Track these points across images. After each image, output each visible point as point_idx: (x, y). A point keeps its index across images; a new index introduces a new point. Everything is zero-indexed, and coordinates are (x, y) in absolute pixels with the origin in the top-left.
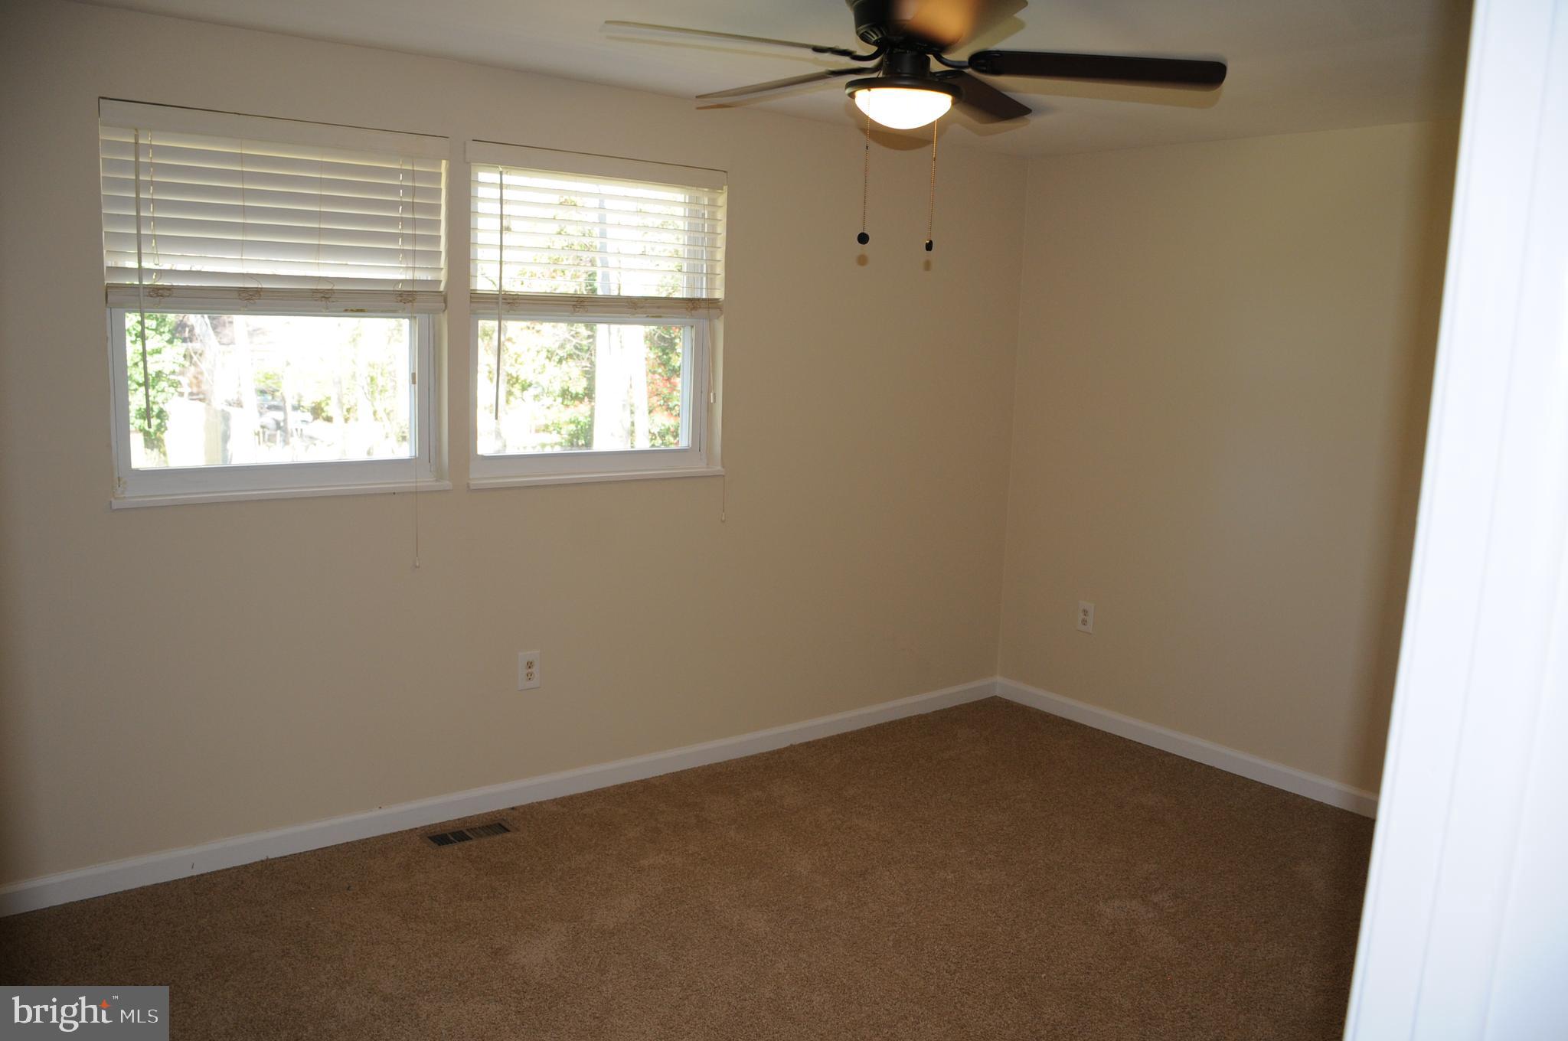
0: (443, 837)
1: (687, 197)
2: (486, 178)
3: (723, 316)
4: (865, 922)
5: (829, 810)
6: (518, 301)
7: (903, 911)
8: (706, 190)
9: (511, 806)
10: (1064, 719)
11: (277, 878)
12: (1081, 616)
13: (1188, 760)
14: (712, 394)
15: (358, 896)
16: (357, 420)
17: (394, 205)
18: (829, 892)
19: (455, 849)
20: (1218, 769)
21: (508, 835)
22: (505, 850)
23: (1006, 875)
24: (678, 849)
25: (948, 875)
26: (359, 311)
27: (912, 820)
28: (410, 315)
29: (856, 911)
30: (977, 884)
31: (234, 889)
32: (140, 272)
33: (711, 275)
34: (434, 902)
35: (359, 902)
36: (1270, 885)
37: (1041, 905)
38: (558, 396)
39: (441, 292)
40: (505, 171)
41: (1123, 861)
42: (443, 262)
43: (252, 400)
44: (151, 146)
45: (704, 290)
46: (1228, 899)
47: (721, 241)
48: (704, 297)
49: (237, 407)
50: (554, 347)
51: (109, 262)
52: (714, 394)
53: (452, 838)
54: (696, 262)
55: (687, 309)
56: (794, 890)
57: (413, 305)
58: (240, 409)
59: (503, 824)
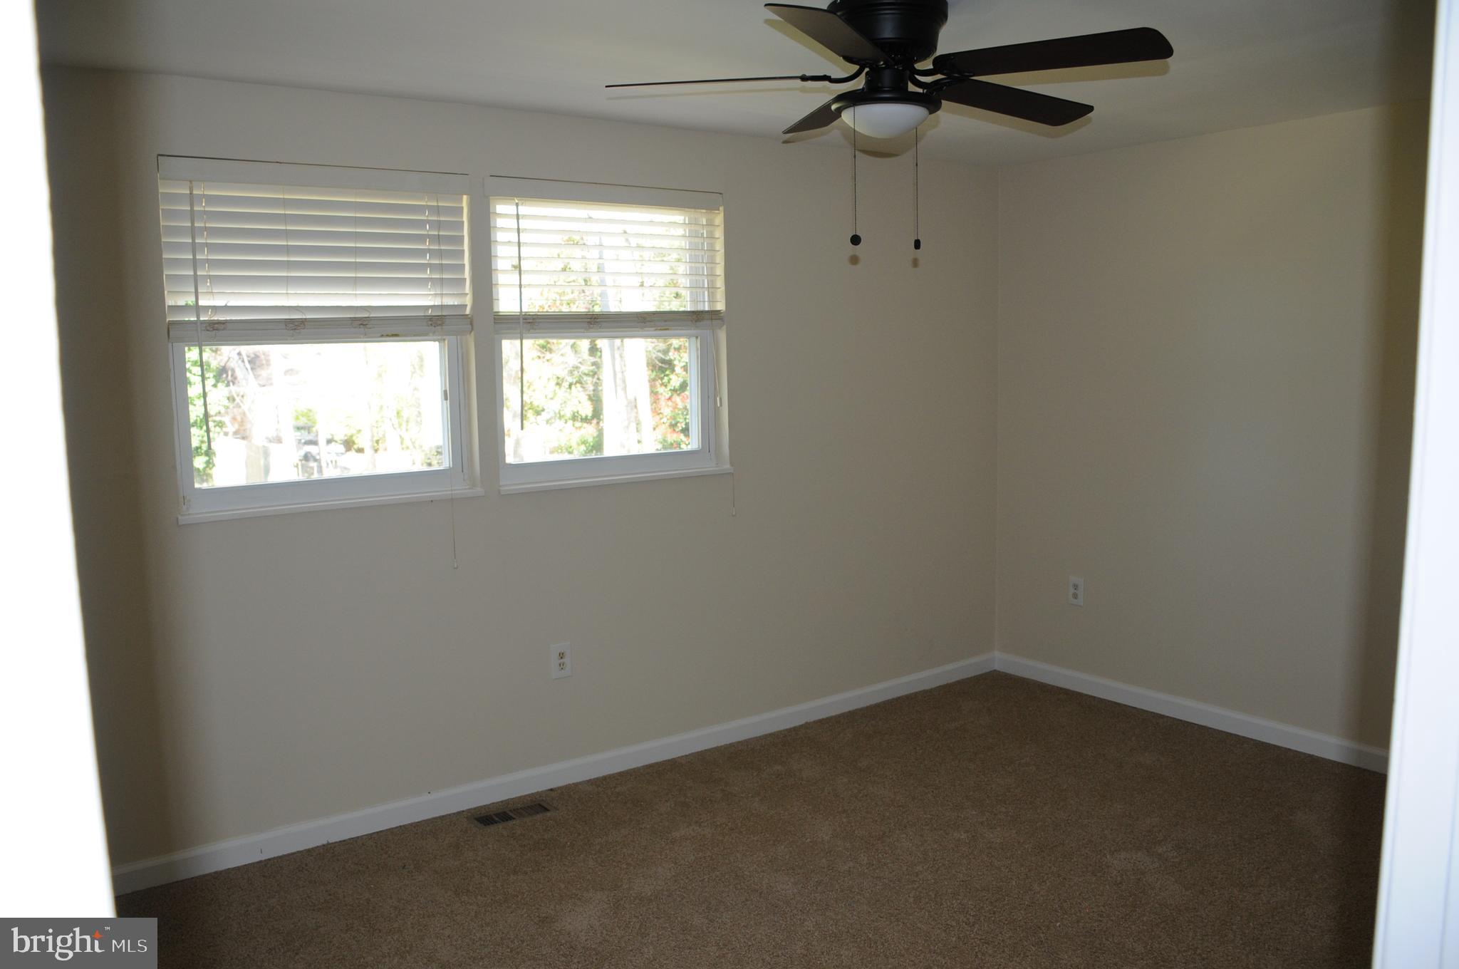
0: (488, 817)
1: (687, 219)
2: (504, 211)
3: (725, 327)
4: (887, 881)
5: (845, 780)
6: (537, 320)
7: (921, 869)
8: (704, 211)
9: (550, 788)
10: (1061, 689)
11: (338, 860)
12: (1072, 591)
13: (1181, 721)
14: (718, 399)
15: (413, 874)
16: (386, 450)
17: (421, 239)
18: (850, 855)
19: (500, 828)
20: (1211, 728)
21: (548, 814)
22: (547, 827)
23: (1016, 833)
24: (707, 820)
25: (961, 835)
26: (395, 336)
27: (924, 787)
28: (440, 337)
29: (877, 871)
30: (989, 843)
31: (299, 871)
32: (197, 309)
33: (712, 288)
34: (483, 877)
35: (414, 880)
36: (1268, 834)
37: (1051, 859)
38: (570, 419)
39: (467, 315)
40: (520, 203)
41: (1126, 816)
42: (468, 288)
43: (290, 437)
44: (204, 196)
45: (706, 303)
46: (1229, 848)
47: (720, 258)
48: (707, 309)
49: (277, 443)
50: (563, 373)
51: (170, 301)
52: (721, 399)
53: (497, 819)
54: (698, 278)
55: (692, 321)
56: (818, 854)
57: (442, 329)
58: (280, 445)
59: (542, 803)
